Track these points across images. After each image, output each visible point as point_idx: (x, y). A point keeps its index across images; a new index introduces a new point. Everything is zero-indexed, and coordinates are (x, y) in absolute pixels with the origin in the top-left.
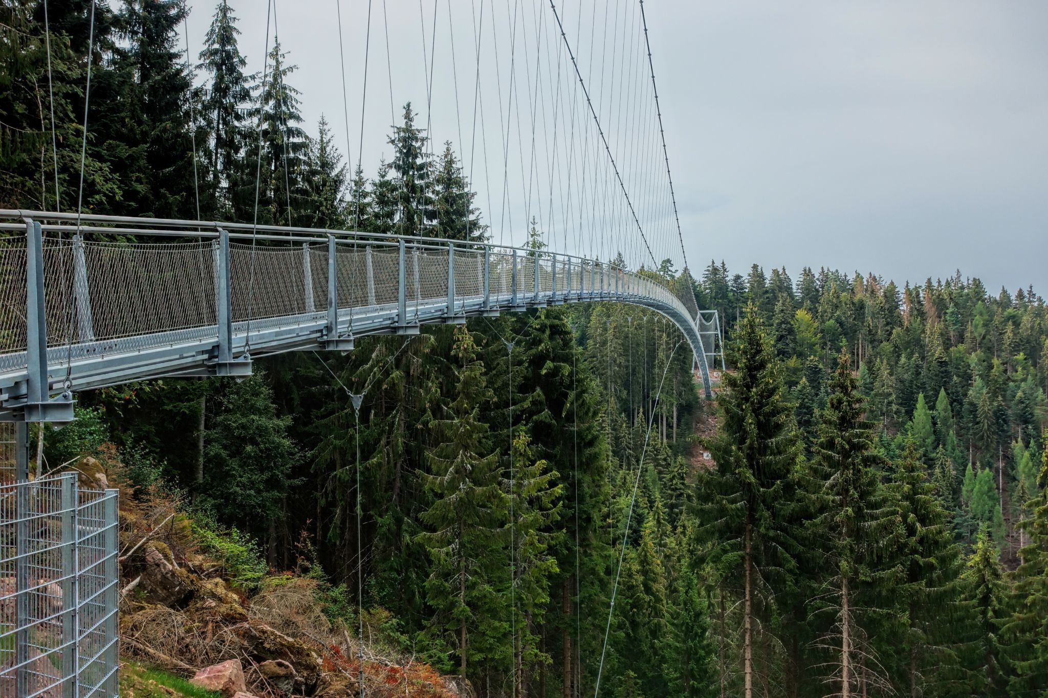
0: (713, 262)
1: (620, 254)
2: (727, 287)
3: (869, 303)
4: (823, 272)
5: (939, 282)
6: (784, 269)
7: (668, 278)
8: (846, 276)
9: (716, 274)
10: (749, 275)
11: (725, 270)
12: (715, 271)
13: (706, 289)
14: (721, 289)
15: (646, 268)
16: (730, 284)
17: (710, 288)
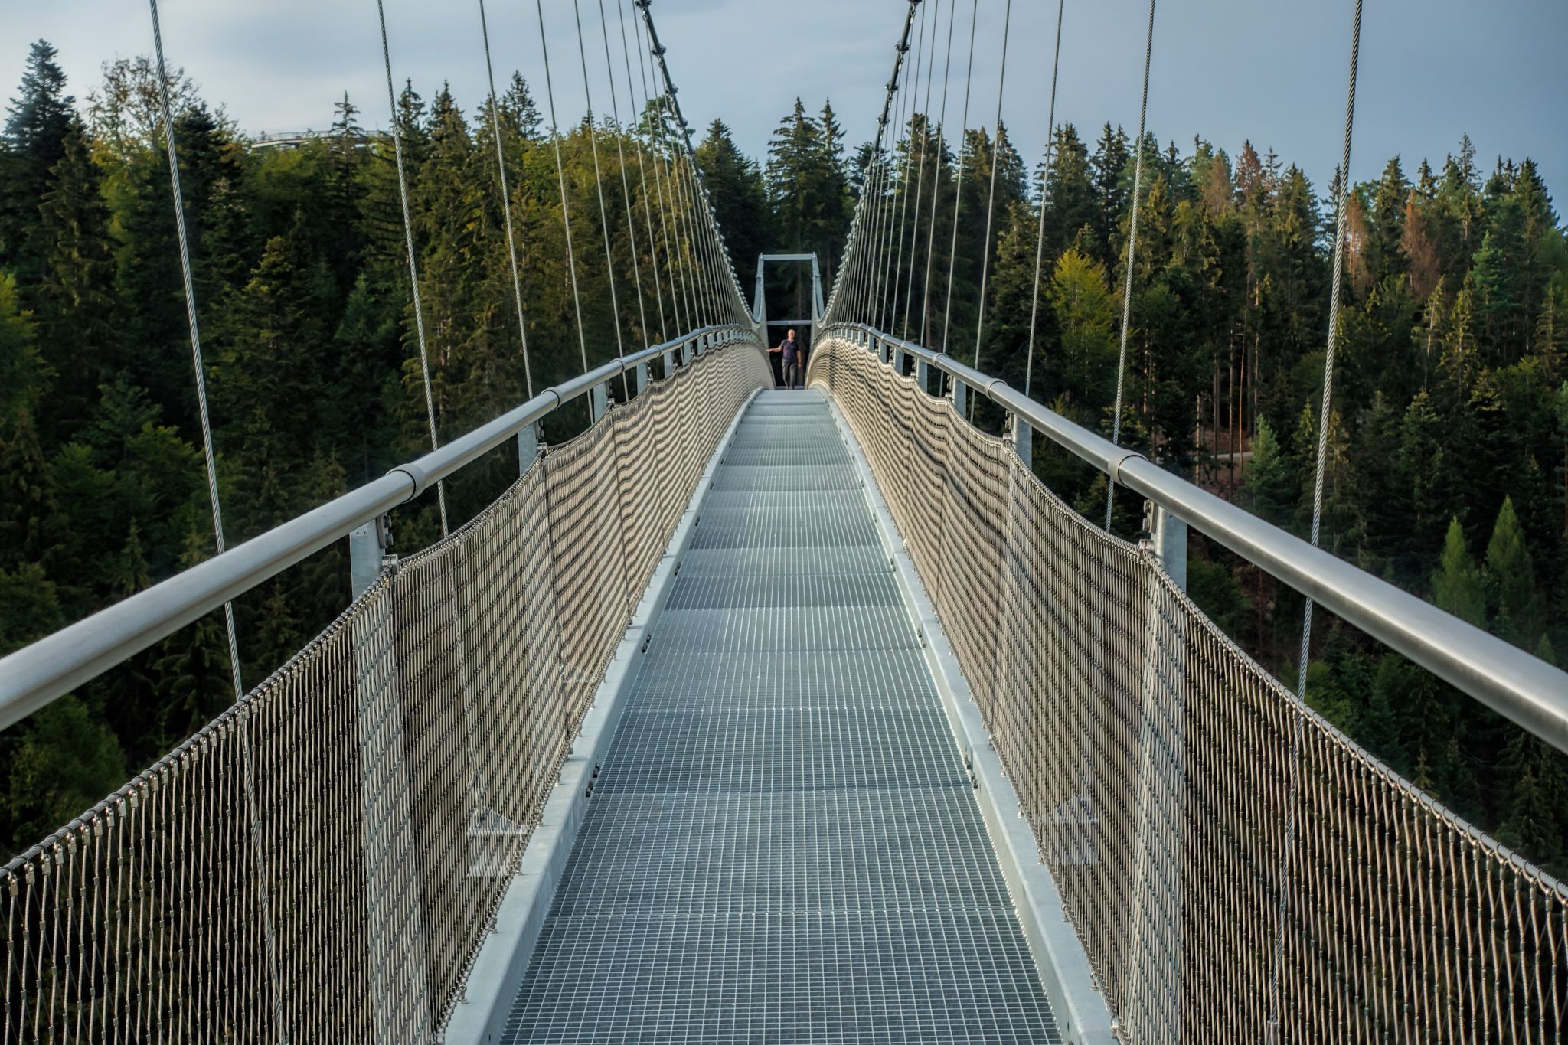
0: (799, 108)
1: (519, 81)
2: (840, 180)
3: (1252, 230)
4: (1109, 138)
5: (1426, 170)
6: (1002, 129)
7: (666, 155)
8: (1173, 151)
9: (808, 142)
10: (903, 147)
11: (833, 131)
12: (805, 130)
13: (780, 186)
14: (823, 186)
15: (599, 123)
16: (850, 170)
17: (790, 185)
